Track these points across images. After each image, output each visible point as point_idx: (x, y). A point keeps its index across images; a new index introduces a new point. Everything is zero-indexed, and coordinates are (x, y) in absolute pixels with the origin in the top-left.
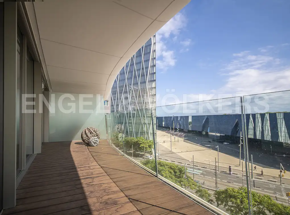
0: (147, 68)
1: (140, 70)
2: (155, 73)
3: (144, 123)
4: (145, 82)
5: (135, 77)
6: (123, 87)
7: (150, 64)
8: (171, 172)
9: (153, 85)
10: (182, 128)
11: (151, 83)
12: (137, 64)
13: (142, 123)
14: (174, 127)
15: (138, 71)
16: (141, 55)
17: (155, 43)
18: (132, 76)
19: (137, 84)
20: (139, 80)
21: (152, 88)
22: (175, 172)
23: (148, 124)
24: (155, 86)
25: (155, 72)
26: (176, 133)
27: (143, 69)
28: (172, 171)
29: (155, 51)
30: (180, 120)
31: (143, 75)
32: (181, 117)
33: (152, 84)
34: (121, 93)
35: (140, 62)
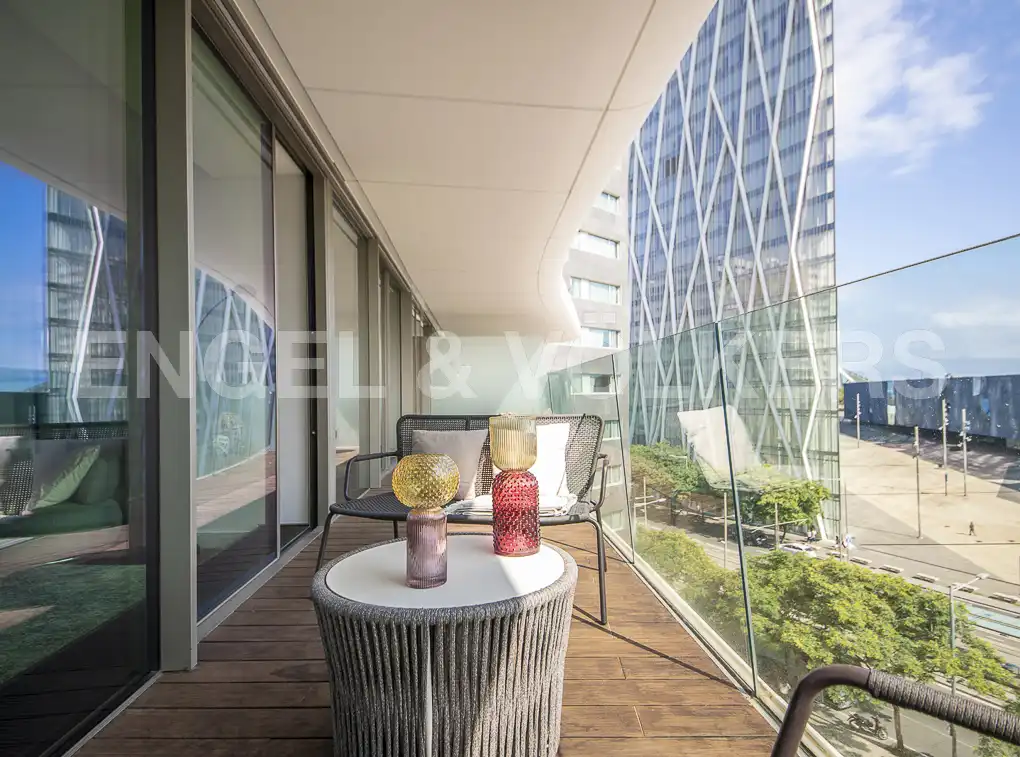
0: (793, 179)
1: (759, 192)
2: (831, 195)
3: (779, 410)
4: (784, 240)
5: (741, 224)
6: (687, 268)
7: (809, 157)
8: (877, 610)
9: (825, 246)
10: (994, 433)
11: (810, 239)
12: (746, 169)
13: (770, 410)
14: (943, 428)
15: (753, 200)
16: (766, 133)
17: (830, 70)
18: (727, 222)
19: (750, 250)
20: (757, 237)
21: (816, 262)
22: (902, 614)
23: (798, 411)
24: (831, 252)
25: (830, 189)
26: (956, 456)
27: (774, 185)
28: (883, 605)
29: (830, 101)
30: (984, 393)
31: (775, 212)
32: (989, 381)
33: (815, 245)
34: (681, 292)
35: (764, 162)
